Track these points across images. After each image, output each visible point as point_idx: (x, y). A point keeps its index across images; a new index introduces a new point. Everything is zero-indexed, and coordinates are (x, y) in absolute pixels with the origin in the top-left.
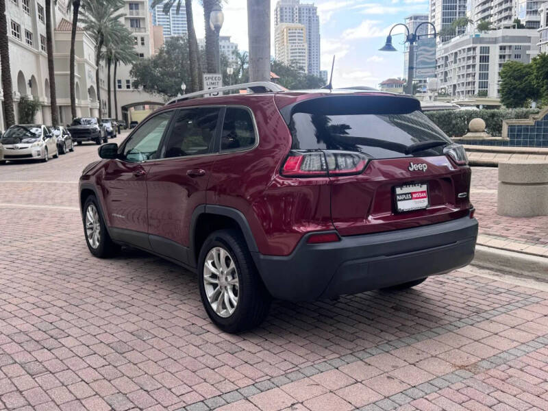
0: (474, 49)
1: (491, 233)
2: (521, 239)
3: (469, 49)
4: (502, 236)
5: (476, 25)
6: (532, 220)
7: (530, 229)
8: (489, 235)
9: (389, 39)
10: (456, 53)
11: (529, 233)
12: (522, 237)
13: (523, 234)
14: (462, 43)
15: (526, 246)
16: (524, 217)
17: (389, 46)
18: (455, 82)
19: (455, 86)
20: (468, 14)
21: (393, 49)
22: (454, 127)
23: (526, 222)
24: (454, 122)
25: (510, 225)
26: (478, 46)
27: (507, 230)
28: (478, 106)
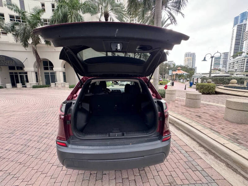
0: (244, 60)
1: (213, 129)
2: (227, 137)
3: (243, 60)
4: (218, 132)
5: (246, 53)
6: (240, 126)
7: (235, 131)
8: (212, 129)
9: (205, 58)
10: (238, 61)
11: (234, 134)
12: (229, 135)
13: (230, 134)
14: (240, 58)
15: (227, 142)
16: (237, 123)
17: (205, 60)
18: (237, 69)
19: (236, 70)
20: (243, 51)
21: (206, 61)
22: (225, 82)
23: (236, 126)
24: (225, 80)
25: (226, 126)
26: (246, 59)
27: (223, 129)
28: (244, 75)
